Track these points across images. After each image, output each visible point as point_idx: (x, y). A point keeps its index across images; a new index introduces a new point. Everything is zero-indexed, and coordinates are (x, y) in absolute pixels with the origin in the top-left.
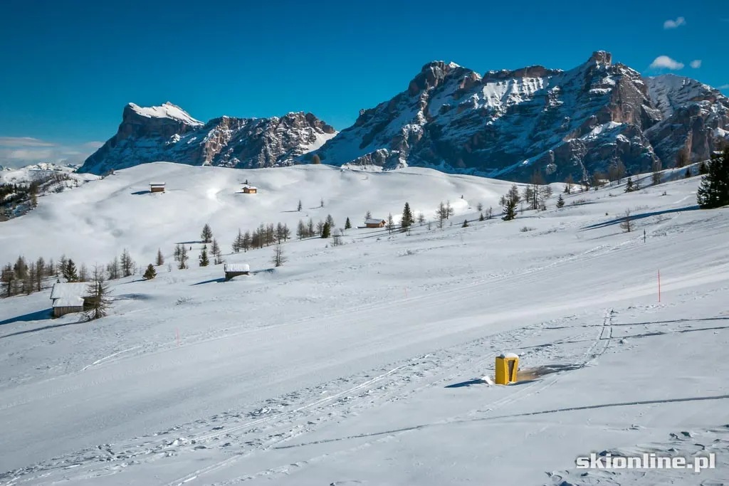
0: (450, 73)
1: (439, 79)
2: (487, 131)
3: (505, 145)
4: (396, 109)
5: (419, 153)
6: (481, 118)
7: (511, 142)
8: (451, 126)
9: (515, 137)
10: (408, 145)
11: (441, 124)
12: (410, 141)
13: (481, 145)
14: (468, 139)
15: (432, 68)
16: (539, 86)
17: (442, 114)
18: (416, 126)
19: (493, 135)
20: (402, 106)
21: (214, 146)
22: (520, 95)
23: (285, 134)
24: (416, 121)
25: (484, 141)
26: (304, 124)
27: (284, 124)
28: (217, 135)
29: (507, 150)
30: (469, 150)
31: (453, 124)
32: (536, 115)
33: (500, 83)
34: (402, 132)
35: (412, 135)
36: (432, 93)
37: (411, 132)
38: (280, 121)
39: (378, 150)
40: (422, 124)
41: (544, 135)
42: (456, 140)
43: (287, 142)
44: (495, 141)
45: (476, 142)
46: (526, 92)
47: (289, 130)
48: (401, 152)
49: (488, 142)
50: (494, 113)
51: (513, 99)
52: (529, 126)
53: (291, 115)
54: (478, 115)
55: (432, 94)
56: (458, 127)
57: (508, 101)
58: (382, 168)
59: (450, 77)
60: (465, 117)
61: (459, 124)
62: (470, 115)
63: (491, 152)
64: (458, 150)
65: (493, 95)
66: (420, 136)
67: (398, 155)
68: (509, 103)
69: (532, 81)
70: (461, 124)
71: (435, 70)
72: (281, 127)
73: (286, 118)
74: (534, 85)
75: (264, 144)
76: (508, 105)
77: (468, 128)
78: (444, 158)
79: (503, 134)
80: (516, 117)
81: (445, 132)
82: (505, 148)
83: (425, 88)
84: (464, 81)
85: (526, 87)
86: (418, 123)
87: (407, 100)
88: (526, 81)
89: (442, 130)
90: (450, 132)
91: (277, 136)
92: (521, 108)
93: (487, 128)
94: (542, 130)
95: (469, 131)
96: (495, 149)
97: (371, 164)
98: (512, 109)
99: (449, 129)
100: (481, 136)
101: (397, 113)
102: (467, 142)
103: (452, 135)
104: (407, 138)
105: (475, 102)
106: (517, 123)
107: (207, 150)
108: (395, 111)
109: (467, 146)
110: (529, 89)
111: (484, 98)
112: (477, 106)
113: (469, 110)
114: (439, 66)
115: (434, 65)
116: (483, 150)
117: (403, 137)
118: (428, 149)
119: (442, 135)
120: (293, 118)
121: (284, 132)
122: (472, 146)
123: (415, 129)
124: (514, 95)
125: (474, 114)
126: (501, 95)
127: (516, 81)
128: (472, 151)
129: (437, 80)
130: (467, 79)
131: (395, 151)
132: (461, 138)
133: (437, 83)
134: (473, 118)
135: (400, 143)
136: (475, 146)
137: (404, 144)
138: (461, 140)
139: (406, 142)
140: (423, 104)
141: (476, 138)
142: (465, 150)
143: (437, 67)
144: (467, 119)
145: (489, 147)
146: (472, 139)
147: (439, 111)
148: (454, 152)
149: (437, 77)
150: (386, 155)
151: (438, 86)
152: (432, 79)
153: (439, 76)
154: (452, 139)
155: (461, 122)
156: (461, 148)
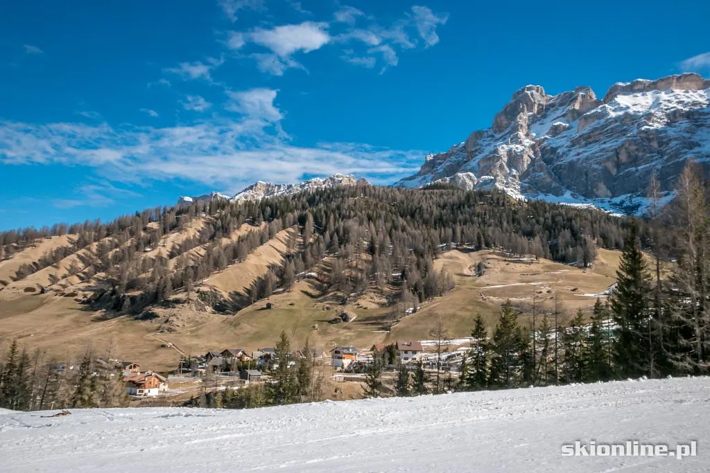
1: (539, 105)
2: (642, 139)
3: (686, 153)
4: (478, 145)
5: (527, 180)
7: (694, 151)
8: (573, 146)
9: (698, 145)
10: (507, 168)
11: (554, 146)
12: (510, 165)
13: (634, 161)
14: (610, 154)
15: (529, 92)
16: (701, 96)
17: (554, 136)
19: (655, 144)
20: (486, 143)
22: (679, 102)
24: (517, 140)
25: (641, 154)
28: (246, 197)
30: (614, 172)
33: (638, 94)
34: (496, 151)
35: (514, 159)
36: (531, 118)
38: (324, 183)
40: (527, 144)
42: (587, 159)
44: (661, 154)
45: (623, 157)
46: (686, 100)
48: (496, 177)
49: (648, 155)
50: (647, 117)
51: (670, 105)
53: (337, 177)
54: (618, 124)
55: (533, 120)
56: (586, 145)
57: (663, 107)
59: (552, 105)
60: (596, 129)
61: (587, 139)
62: (604, 126)
63: (659, 167)
64: (595, 170)
65: (635, 104)
66: (526, 160)
67: (493, 181)
68: (666, 110)
69: (687, 92)
70: (591, 140)
71: (532, 94)
73: (331, 178)
74: (692, 95)
77: (605, 143)
78: (568, 188)
80: (684, 124)
81: (563, 153)
82: (687, 157)
83: (523, 112)
84: (580, 99)
86: (520, 143)
87: (492, 136)
88: (678, 91)
89: (559, 151)
90: (572, 153)
93: (643, 135)
95: (608, 145)
96: (667, 161)
98: (674, 116)
99: (569, 151)
100: (633, 147)
101: (480, 149)
102: (608, 159)
103: (578, 154)
104: (505, 159)
105: (609, 111)
108: (477, 148)
109: (610, 165)
110: (688, 97)
111: (623, 106)
112: (612, 114)
113: (602, 121)
114: (537, 91)
115: (529, 89)
116: (640, 167)
117: (500, 158)
118: (542, 173)
119: (559, 157)
120: (340, 179)
122: (618, 165)
123: (516, 149)
124: (668, 102)
125: (610, 123)
126: (646, 104)
127: (662, 92)
128: (618, 172)
129: (536, 106)
130: (583, 97)
131: (487, 177)
132: (596, 155)
133: (536, 109)
134: (612, 128)
135: (495, 166)
136: (624, 164)
137: (501, 167)
138: (597, 157)
139: (504, 164)
140: (521, 126)
141: (623, 151)
142: (606, 170)
143: (534, 92)
144: (597, 133)
145: (652, 161)
146: (617, 154)
147: (547, 134)
148: (587, 175)
149: (536, 101)
150: (473, 181)
151: (539, 112)
152: (529, 104)
153: (539, 101)
154: (579, 159)
155: (590, 137)
156: (600, 168)
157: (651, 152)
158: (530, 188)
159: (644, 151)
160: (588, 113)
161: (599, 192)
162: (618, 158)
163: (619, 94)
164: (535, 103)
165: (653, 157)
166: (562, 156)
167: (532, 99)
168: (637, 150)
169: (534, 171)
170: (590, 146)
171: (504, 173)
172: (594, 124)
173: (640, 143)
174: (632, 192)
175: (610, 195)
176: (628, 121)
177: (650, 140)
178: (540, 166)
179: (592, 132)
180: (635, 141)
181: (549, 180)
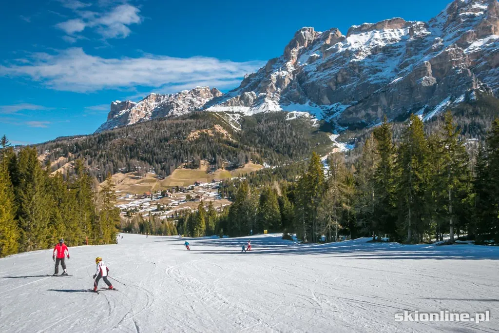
0: (319, 37)
1: (309, 40)
2: (350, 67)
3: (370, 77)
4: (272, 68)
5: (286, 95)
6: (345, 59)
7: (376, 75)
9: (381, 71)
10: (275, 88)
11: (307, 70)
12: (277, 85)
13: (345, 82)
14: (333, 77)
15: (303, 32)
16: (400, 34)
17: (310, 64)
18: (285, 73)
19: (357, 71)
21: (139, 112)
22: (383, 40)
23: (191, 102)
24: (285, 68)
25: (348, 77)
26: (209, 95)
27: (192, 94)
28: (142, 105)
29: (371, 81)
30: (334, 88)
31: (318, 69)
32: (400, 54)
33: (363, 34)
34: (270, 77)
35: (280, 81)
36: (301, 50)
37: (278, 77)
38: (189, 93)
39: (247, 93)
40: (290, 71)
41: (412, 60)
42: (321, 80)
43: (192, 107)
44: (358, 76)
45: (340, 79)
46: (388, 38)
47: (195, 98)
48: (267, 93)
49: (352, 78)
50: (357, 52)
51: (376, 42)
52: (393, 63)
53: (197, 88)
54: (342, 57)
55: (303, 52)
56: (323, 70)
57: (371, 44)
58: (249, 108)
59: (318, 40)
60: (330, 60)
61: (324, 67)
62: (334, 58)
63: (355, 86)
64: (323, 88)
65: (357, 41)
66: (287, 81)
67: (265, 96)
68: (372, 46)
69: (393, 31)
70: (326, 67)
71: (305, 34)
72: (189, 97)
73: (194, 90)
74: (395, 33)
75: (173, 108)
76: (371, 47)
77: (333, 69)
78: (309, 98)
79: (367, 68)
80: (380, 55)
81: (311, 76)
82: (370, 79)
83: (296, 47)
84: (330, 37)
85: (388, 35)
86: (287, 70)
87: (282, 62)
88: (387, 31)
89: (309, 74)
90: (316, 76)
91: (185, 102)
92: (384, 49)
93: (351, 65)
94: (409, 57)
96: (359, 82)
97: (239, 105)
98: (376, 50)
99: (314, 74)
100: (345, 73)
102: (331, 81)
103: (318, 77)
104: (275, 82)
105: (339, 47)
106: (382, 61)
107: (131, 115)
109: (332, 84)
110: (391, 35)
111: (348, 44)
112: (341, 50)
113: (333, 55)
114: (309, 31)
115: (304, 30)
116: (347, 86)
117: (271, 81)
118: (295, 90)
119: (308, 78)
120: (199, 90)
121: (190, 100)
122: (337, 84)
123: (283, 74)
124: (376, 39)
125: (337, 56)
126: (364, 41)
127: (378, 32)
128: (337, 88)
129: (307, 41)
130: (332, 35)
131: (262, 94)
132: (326, 78)
133: (307, 44)
134: (338, 60)
135: (268, 87)
136: (340, 83)
137: (272, 87)
138: (326, 79)
139: (274, 85)
140: (293, 57)
141: (340, 75)
142: (329, 88)
143: (307, 32)
144: (331, 62)
145: (353, 82)
146: (336, 77)
147: (306, 62)
148: (319, 91)
149: (307, 39)
150: (254, 97)
151: (308, 46)
152: (302, 40)
153: (309, 38)
154: (317, 80)
155: (326, 65)
156: (326, 86)
157: (354, 76)
158: (286, 100)
159: (350, 75)
160: (328, 49)
161: (324, 102)
162: (337, 79)
163: (352, 34)
164: (306, 39)
165: (354, 79)
166: (309, 78)
167: (304, 37)
168: (347, 75)
169: (291, 88)
170: (325, 71)
171: (273, 90)
172: (329, 56)
173: (349, 70)
174: (340, 101)
175: (330, 103)
176: (347, 55)
177: (354, 68)
178: (295, 85)
179: (327, 62)
180: (346, 69)
181: (298, 94)
